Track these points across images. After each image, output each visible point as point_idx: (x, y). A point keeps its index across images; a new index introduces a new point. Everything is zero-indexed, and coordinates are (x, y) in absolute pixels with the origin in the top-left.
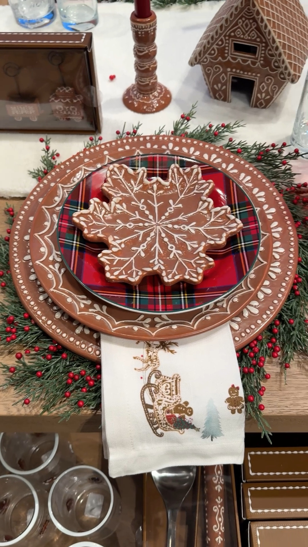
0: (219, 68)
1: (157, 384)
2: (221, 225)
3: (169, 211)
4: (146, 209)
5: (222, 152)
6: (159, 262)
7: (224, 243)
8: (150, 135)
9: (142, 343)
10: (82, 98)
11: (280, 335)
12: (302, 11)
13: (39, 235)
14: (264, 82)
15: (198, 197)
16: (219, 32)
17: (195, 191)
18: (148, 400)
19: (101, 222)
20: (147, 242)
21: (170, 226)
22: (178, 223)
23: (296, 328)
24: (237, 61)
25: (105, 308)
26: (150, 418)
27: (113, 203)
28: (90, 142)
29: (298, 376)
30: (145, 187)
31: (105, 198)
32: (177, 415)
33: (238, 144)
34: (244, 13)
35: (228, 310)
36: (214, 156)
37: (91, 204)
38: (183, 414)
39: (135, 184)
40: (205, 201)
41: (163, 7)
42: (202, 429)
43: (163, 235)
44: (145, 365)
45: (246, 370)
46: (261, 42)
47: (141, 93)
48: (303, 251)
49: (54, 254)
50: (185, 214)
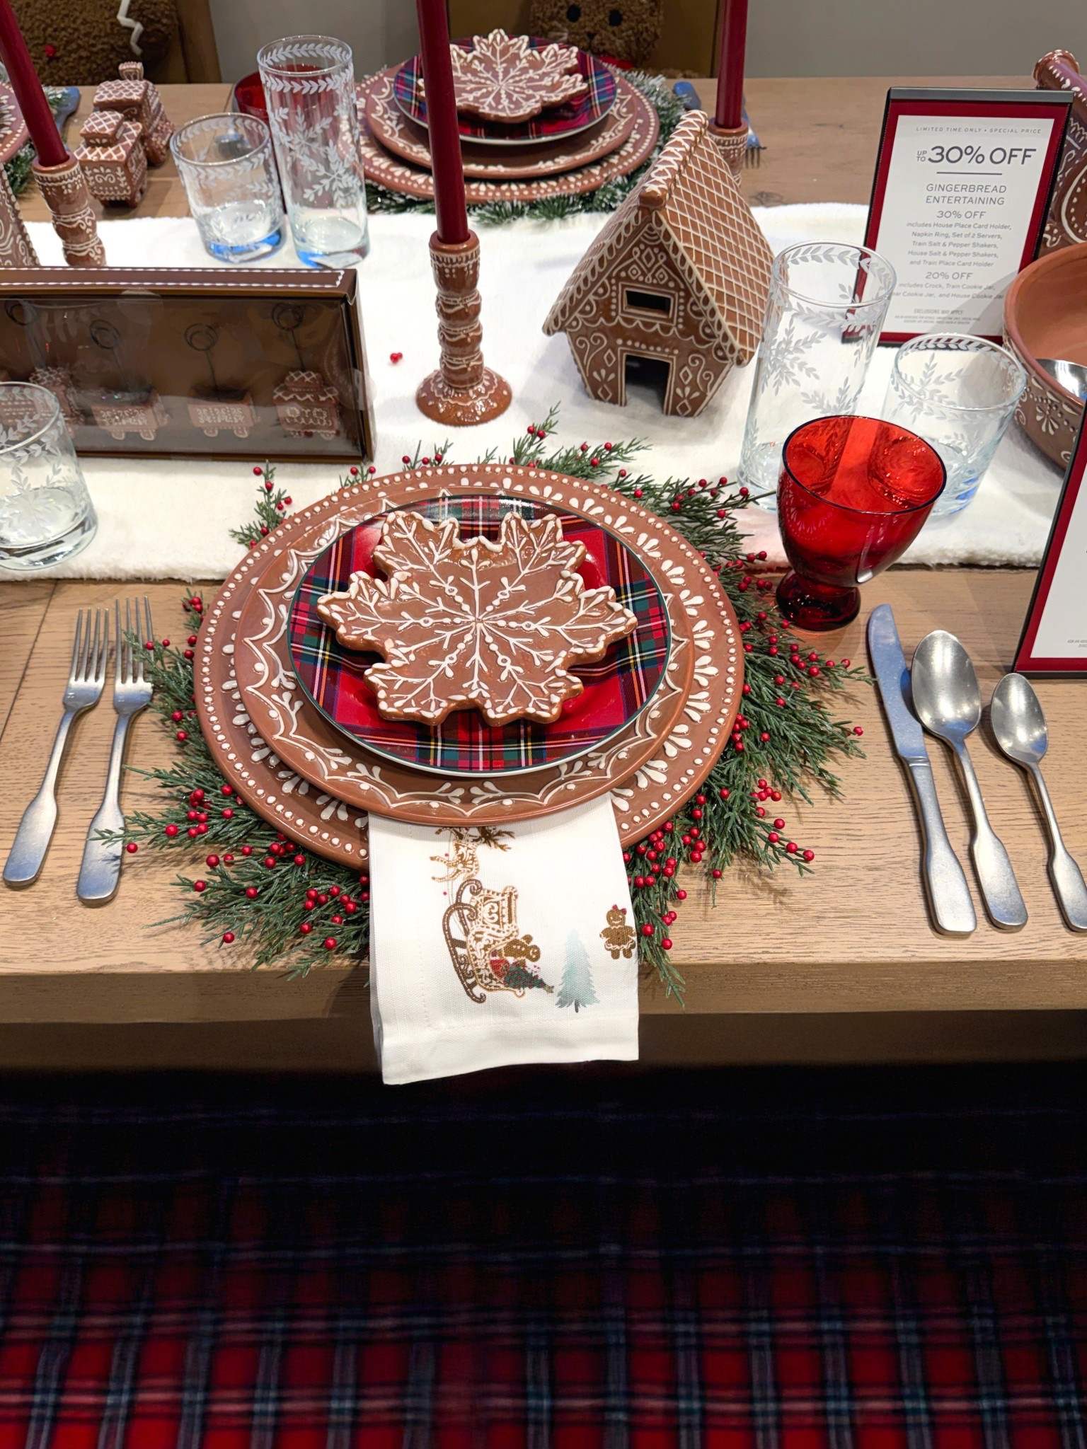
0: (601, 339)
1: (473, 904)
2: (598, 621)
3: (501, 597)
4: (457, 594)
5: (605, 495)
6: (480, 686)
7: (601, 652)
8: (467, 462)
9: (446, 833)
10: (336, 393)
11: (705, 821)
12: (757, 233)
13: (252, 641)
14: (686, 364)
15: (556, 572)
16: (598, 269)
17: (551, 562)
18: (457, 933)
19: (372, 616)
20: (457, 651)
21: (502, 623)
22: (517, 618)
23: (735, 807)
24: (634, 324)
25: (376, 770)
26: (460, 964)
27: (394, 581)
28: (352, 478)
29: (739, 896)
30: (456, 554)
31: (380, 572)
32: (511, 960)
33: (638, 482)
34: (643, 236)
35: (608, 772)
36: (589, 502)
37: (352, 582)
38: (523, 958)
39: (437, 549)
40: (568, 579)
41: (497, 224)
42: (558, 989)
43: (489, 639)
44: (452, 870)
45: (641, 881)
46: (677, 288)
47: (451, 387)
48: (753, 674)
49: (281, 676)
50: (531, 602)
